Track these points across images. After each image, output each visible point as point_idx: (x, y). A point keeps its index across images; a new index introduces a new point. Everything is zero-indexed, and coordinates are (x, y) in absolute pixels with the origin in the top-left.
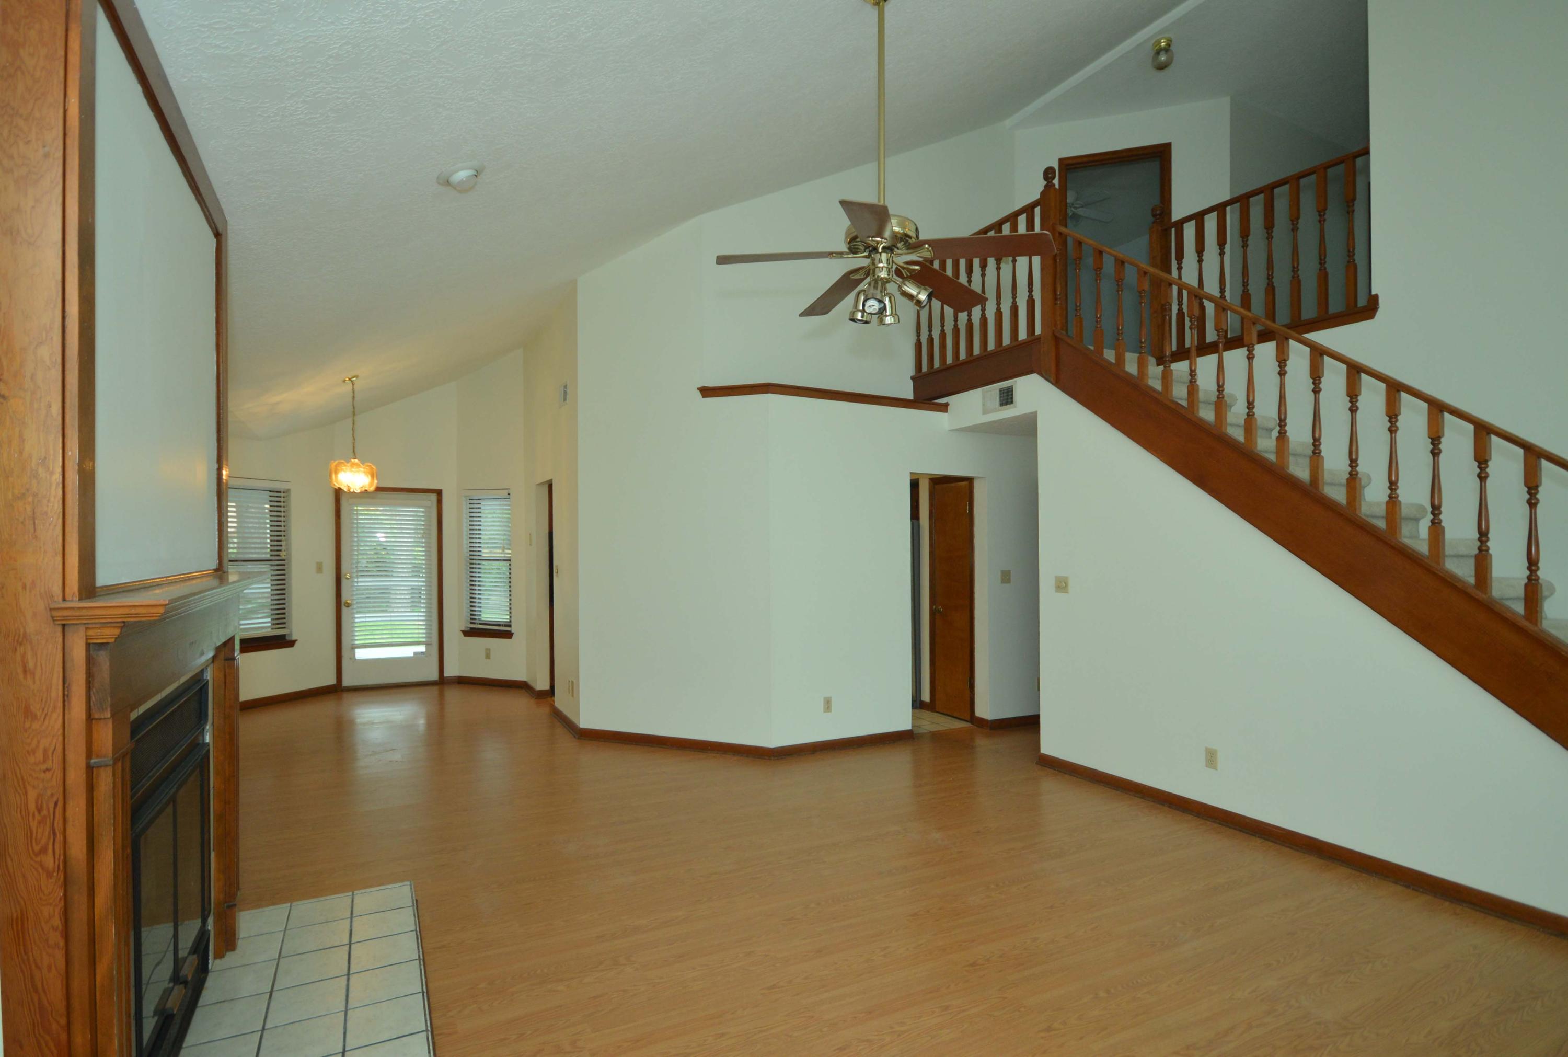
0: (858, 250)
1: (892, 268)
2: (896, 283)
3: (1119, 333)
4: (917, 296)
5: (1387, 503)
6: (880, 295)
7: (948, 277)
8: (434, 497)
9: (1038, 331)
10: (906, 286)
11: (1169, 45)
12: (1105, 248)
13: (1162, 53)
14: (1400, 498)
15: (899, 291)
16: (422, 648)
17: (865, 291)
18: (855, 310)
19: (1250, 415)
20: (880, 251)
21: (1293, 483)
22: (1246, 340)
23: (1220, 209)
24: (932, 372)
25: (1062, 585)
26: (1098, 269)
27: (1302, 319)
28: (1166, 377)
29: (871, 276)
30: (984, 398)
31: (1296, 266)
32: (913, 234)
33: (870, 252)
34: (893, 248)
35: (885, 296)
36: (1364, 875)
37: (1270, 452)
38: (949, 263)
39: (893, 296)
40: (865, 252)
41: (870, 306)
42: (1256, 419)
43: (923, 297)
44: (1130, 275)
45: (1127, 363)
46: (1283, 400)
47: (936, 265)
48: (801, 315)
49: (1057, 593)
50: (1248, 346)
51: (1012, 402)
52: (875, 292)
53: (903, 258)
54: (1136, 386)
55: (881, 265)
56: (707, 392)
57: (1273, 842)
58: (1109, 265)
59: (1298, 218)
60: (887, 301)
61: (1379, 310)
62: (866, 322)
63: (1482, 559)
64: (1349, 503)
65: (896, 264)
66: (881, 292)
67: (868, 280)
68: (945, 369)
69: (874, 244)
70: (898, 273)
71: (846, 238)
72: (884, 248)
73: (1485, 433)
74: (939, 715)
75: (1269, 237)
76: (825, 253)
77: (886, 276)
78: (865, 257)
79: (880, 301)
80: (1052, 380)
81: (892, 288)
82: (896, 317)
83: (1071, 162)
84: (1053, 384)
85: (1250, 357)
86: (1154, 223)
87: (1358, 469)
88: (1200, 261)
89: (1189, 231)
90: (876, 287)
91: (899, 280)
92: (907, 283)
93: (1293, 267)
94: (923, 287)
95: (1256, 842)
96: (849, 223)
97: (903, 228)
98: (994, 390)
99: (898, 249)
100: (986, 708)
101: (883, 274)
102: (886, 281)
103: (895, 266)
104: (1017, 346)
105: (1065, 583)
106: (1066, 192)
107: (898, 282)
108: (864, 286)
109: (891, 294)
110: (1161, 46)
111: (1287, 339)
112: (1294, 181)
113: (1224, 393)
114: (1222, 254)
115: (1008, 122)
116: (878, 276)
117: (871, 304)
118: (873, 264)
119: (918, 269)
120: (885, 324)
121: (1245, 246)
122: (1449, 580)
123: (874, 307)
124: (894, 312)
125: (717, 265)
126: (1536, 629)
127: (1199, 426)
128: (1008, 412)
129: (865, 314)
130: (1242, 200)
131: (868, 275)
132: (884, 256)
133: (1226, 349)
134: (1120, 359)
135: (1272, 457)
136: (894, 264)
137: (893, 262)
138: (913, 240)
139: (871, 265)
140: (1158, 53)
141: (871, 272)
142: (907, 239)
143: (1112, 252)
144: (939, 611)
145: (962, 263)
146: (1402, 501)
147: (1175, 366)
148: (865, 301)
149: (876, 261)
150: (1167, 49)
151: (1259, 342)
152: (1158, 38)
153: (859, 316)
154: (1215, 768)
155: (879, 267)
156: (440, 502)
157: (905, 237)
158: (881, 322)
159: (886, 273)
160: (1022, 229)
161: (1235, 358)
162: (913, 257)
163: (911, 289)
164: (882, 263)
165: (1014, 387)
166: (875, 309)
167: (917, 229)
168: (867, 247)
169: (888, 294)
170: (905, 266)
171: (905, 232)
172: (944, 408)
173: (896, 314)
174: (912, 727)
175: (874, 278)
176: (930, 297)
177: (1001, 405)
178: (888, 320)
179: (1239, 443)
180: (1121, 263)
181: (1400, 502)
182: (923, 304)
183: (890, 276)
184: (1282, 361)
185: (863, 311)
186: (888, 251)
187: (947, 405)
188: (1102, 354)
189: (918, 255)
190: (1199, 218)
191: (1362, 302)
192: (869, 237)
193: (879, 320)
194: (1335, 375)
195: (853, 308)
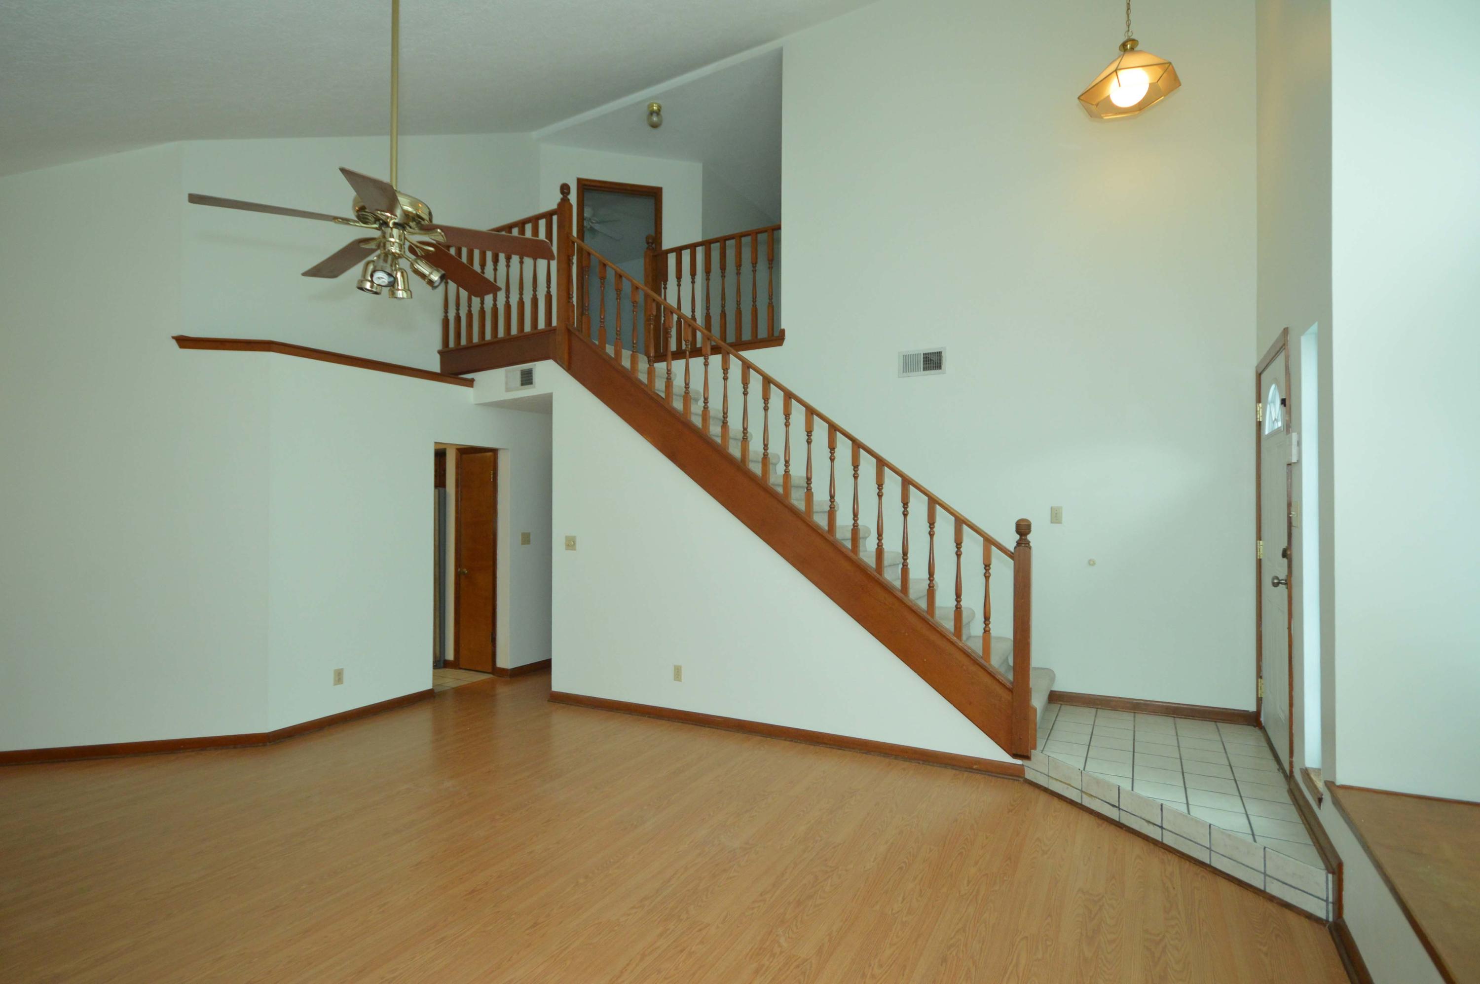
0: (367, 220)
1: (404, 244)
2: (409, 260)
3: (618, 333)
4: (429, 275)
5: (784, 475)
6: (390, 269)
7: (463, 263)
9: (554, 323)
10: (419, 265)
11: (659, 110)
12: (609, 263)
13: (654, 115)
14: (790, 473)
15: (411, 268)
17: (373, 261)
18: (363, 279)
19: (706, 408)
20: (391, 225)
21: (730, 459)
22: (704, 352)
23: (693, 247)
24: (459, 349)
25: (571, 544)
26: (603, 278)
27: (743, 340)
28: (651, 372)
29: (382, 249)
30: (507, 377)
31: (738, 300)
32: (426, 217)
33: (381, 225)
34: (406, 225)
35: (396, 270)
36: (768, 739)
37: (718, 436)
38: (464, 251)
39: (406, 271)
40: (375, 223)
41: (379, 278)
42: (709, 411)
43: (435, 277)
44: (626, 286)
45: (623, 359)
46: (725, 398)
47: (452, 251)
48: (307, 274)
49: (567, 551)
50: (705, 356)
51: (531, 383)
52: (385, 265)
53: (417, 237)
54: (629, 377)
55: (392, 240)
56: (184, 342)
57: (715, 728)
58: (610, 275)
59: (756, 263)
60: (399, 275)
61: (785, 340)
62: (376, 293)
63: (832, 513)
64: (763, 475)
65: (409, 241)
66: (391, 266)
67: (378, 252)
68: (471, 347)
69: (383, 218)
70: (412, 250)
71: (354, 206)
72: (395, 224)
73: (833, 430)
74: (464, 671)
75: (723, 276)
76: (331, 216)
77: (398, 251)
78: (376, 229)
79: (390, 275)
80: (564, 366)
81: (403, 263)
82: (409, 292)
83: (586, 183)
84: (566, 370)
85: (706, 364)
86: (647, 248)
87: (768, 451)
88: (679, 285)
89: (672, 259)
90: (385, 261)
91: (413, 257)
92: (419, 261)
93: (737, 301)
94: (435, 268)
95: (706, 731)
96: (355, 193)
97: (417, 210)
98: (516, 370)
99: (411, 227)
100: (506, 659)
101: (395, 249)
102: (396, 257)
103: (407, 244)
104: (536, 334)
105: (573, 542)
106: (583, 208)
107: (410, 260)
108: (373, 257)
109: (403, 269)
110: (653, 109)
111: (728, 353)
112: (738, 237)
113: (690, 389)
114: (693, 282)
115: (534, 134)
116: (389, 250)
117: (381, 276)
118: (384, 237)
119: (431, 251)
120: (396, 298)
121: (708, 279)
122: (815, 528)
123: (383, 280)
124: (407, 288)
125: (190, 204)
126: (856, 558)
127: (672, 413)
128: (527, 392)
129: (375, 285)
130: (706, 244)
131: (379, 247)
132: (395, 232)
133: (690, 357)
134: (618, 354)
135: (719, 440)
136: (406, 241)
137: (405, 238)
138: (426, 222)
139: (381, 237)
140: (652, 113)
141: (382, 244)
142: (420, 220)
143: (613, 266)
144: (464, 572)
145: (477, 253)
146: (792, 475)
147: (657, 365)
148: (374, 271)
149: (387, 235)
150: (658, 113)
151: (712, 354)
152: (652, 101)
153: (368, 285)
154: (680, 681)
155: (390, 242)
157: (417, 218)
158: (393, 294)
159: (398, 249)
160: (528, 234)
161: (696, 363)
162: (426, 238)
163: (424, 269)
164: (393, 237)
165: (533, 370)
166: (384, 282)
167: (430, 214)
168: (377, 219)
169: (400, 269)
170: (419, 245)
171: (418, 213)
172: (470, 383)
173: (409, 290)
174: (433, 686)
175: (385, 251)
176: (442, 278)
177: (522, 384)
178: (400, 294)
179: (699, 429)
180: (620, 276)
181: (790, 475)
182: (436, 284)
183: (402, 253)
184: (726, 370)
185: (372, 282)
186: (400, 228)
187: (472, 380)
188: (604, 348)
189: (433, 237)
190: (679, 250)
191: (776, 334)
192: (378, 210)
193: (391, 293)
194: (756, 382)
195: (362, 277)
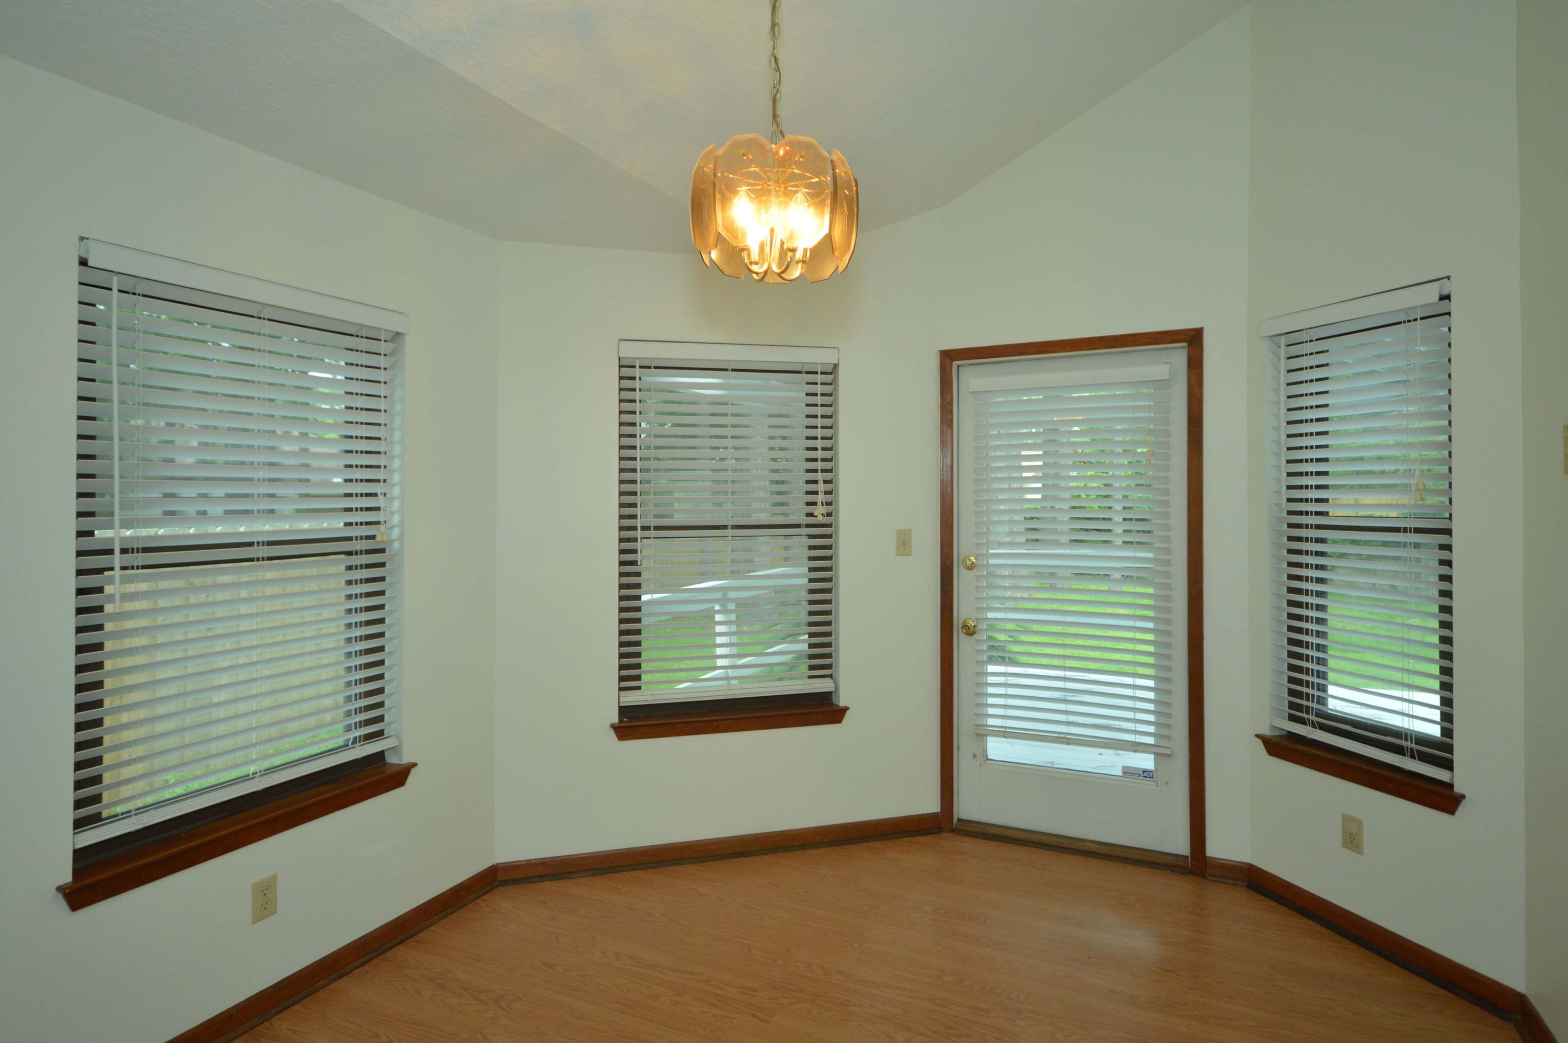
8: (1179, 356)
16: (1146, 761)
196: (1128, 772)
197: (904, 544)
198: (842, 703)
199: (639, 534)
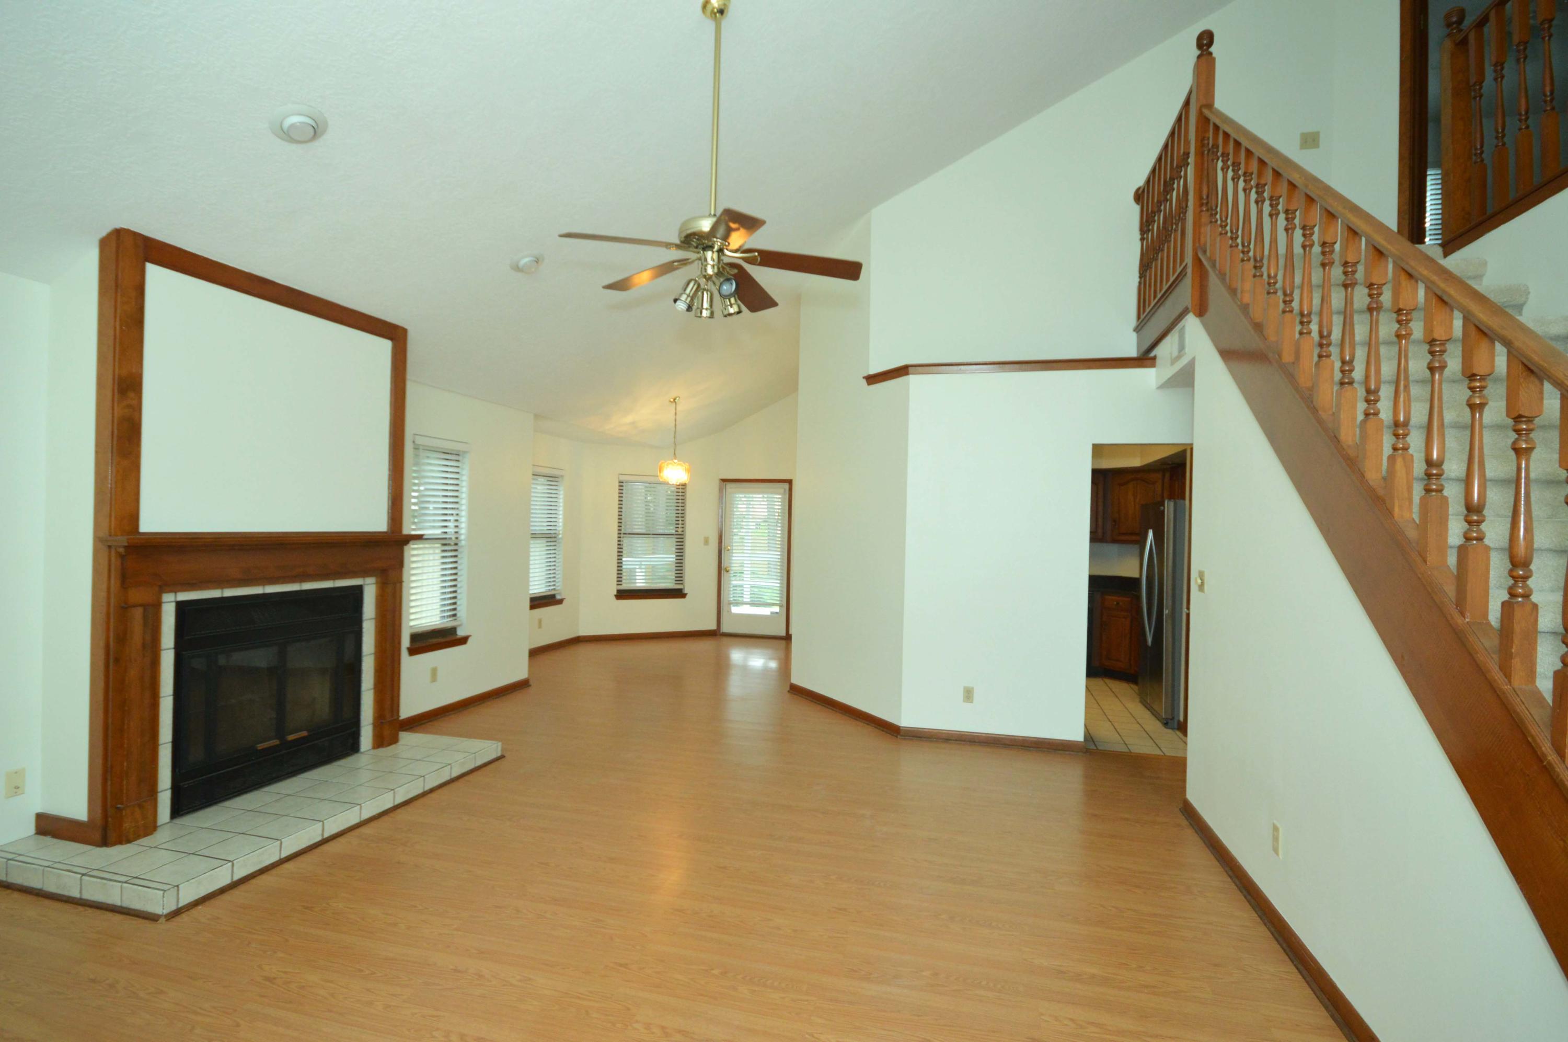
8: (787, 487)
16: (775, 610)
20: (716, 249)
24: (1145, 319)
25: (1200, 583)
30: (1172, 344)
51: (1184, 348)
56: (872, 379)
68: (1150, 314)
84: (1200, 321)
98: (1176, 334)
105: (1203, 580)
128: (1181, 362)
156: (790, 489)
165: (1185, 328)
172: (1152, 362)
177: (1179, 352)
187: (1156, 358)
196: (772, 613)
197: (706, 541)
198: (686, 592)
199: (622, 535)
